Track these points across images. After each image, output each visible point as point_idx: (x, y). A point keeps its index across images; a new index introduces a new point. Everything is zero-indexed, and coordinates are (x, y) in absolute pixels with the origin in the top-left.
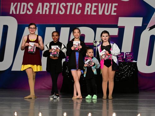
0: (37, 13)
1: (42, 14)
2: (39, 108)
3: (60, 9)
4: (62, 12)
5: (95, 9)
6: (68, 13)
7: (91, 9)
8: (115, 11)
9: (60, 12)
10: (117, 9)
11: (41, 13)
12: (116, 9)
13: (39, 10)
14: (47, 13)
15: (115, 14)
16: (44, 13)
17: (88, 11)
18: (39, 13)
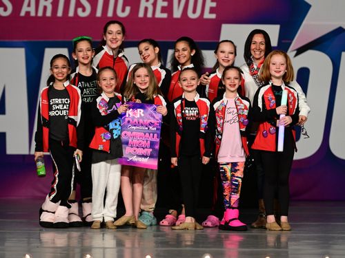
0: (23, 14)
1: (36, 17)
2: (29, 243)
3: (79, 4)
4: (84, 10)
5: (165, 4)
6: (99, 14)
7: (154, 5)
8: (212, 10)
9: (80, 10)
10: (217, 5)
11: (33, 14)
12: (214, 5)
13: (29, 5)
14: (49, 14)
15: (213, 16)
16: (40, 14)
17: (146, 9)
18: (28, 13)
